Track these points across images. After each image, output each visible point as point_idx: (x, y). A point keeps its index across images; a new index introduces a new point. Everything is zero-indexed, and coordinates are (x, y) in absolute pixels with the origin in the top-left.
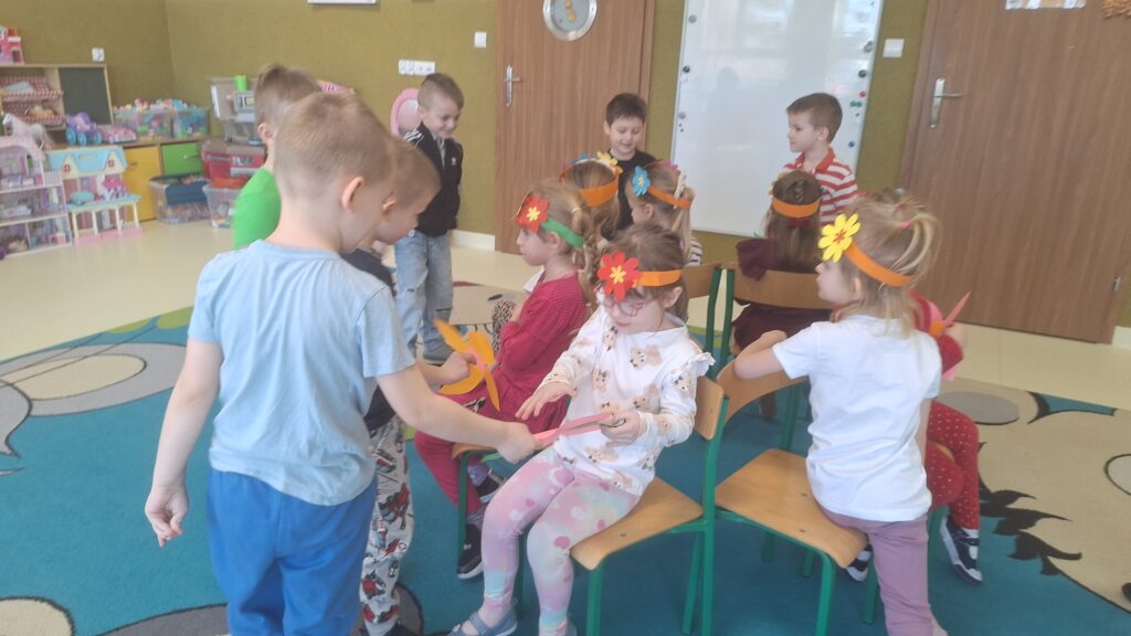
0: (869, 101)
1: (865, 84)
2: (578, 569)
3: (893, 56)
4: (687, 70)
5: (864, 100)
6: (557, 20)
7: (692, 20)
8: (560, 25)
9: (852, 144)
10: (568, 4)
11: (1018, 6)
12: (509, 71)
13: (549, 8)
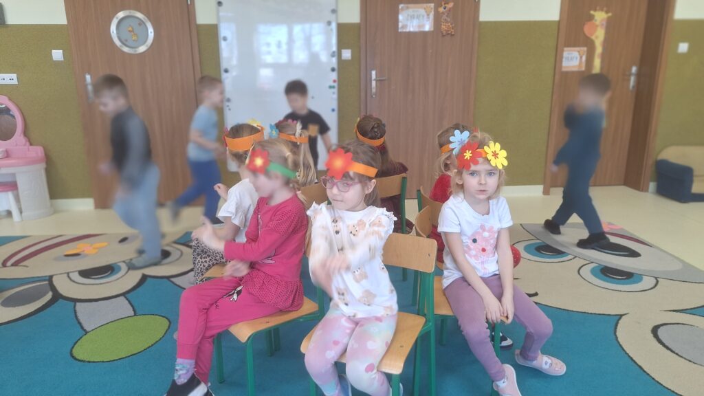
0: (339, 85)
1: (334, 76)
2: (389, 377)
3: (347, 59)
4: (226, 71)
5: (336, 85)
6: (123, 40)
7: (225, 39)
8: (127, 43)
9: (333, 110)
10: (130, 29)
11: (404, 30)
12: (88, 77)
13: (115, 32)
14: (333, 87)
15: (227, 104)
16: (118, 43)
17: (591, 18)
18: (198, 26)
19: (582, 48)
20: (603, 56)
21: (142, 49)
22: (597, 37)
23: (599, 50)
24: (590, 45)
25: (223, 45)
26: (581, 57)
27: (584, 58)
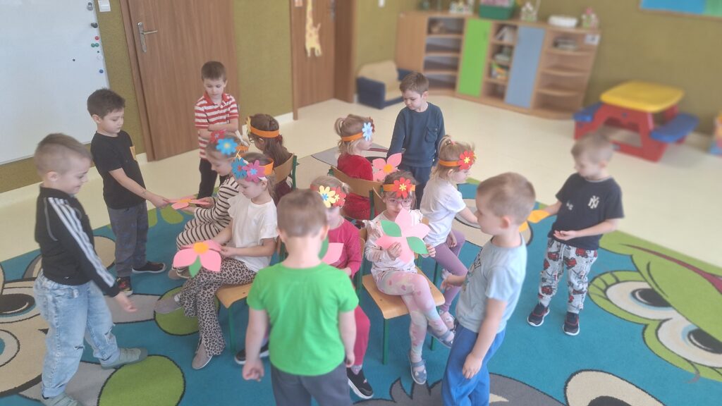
0: (102, 42)
1: (96, 32)
3: (106, 11)
5: (99, 42)
9: (101, 72)
14: (97, 45)
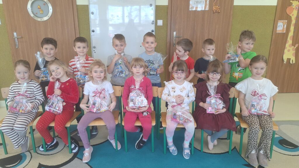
3: (160, 25)
4: (93, 31)
6: (35, 13)
7: (93, 13)
8: (37, 15)
10: (39, 7)
11: (192, 10)
12: (15, 34)
13: (30, 8)
15: (94, 49)
16: (32, 15)
17: (291, 4)
18: (77, 6)
19: (285, 21)
20: (295, 25)
21: (46, 18)
22: (293, 15)
23: (294, 21)
24: (289, 19)
25: (92, 17)
26: (284, 26)
27: (285, 26)
